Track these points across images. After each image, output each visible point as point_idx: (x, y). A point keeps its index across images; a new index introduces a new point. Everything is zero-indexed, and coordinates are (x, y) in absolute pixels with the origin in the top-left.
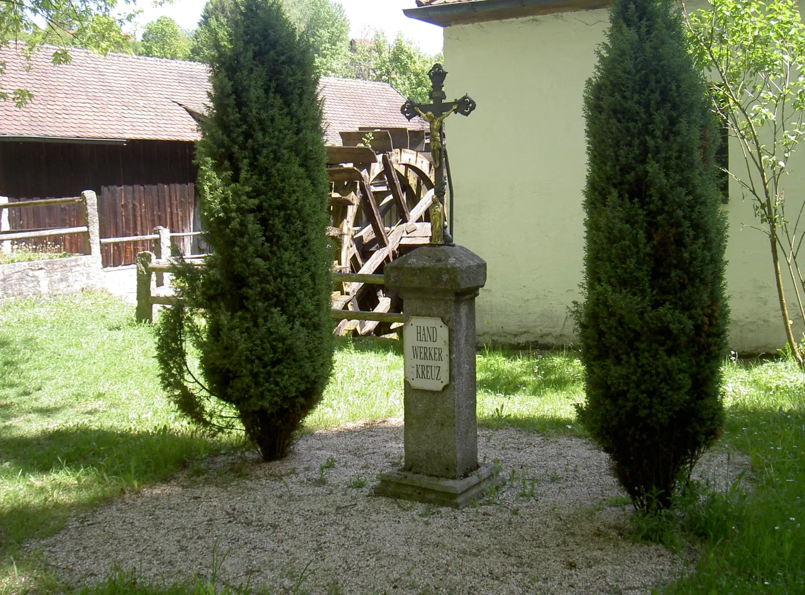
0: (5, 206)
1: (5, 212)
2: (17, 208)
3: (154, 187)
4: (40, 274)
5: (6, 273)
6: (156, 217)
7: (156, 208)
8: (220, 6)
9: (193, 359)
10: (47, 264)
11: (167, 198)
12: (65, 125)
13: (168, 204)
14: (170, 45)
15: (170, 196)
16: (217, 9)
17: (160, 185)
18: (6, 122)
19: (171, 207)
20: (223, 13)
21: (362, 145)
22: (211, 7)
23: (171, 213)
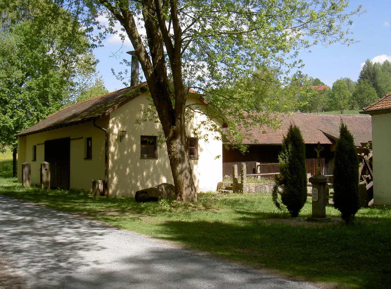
0: (259, 165)
1: (259, 167)
2: (263, 166)
3: (310, 160)
4: (267, 186)
5: (257, 185)
6: (310, 170)
7: (310, 167)
8: (367, 72)
9: (279, 196)
10: (269, 183)
11: (314, 163)
12: (279, 139)
13: (314, 166)
14: (342, 93)
15: (315, 163)
16: (366, 73)
17: (312, 159)
18: (260, 139)
19: (316, 166)
20: (369, 75)
21: (365, 148)
22: (363, 73)
23: (316, 169)
